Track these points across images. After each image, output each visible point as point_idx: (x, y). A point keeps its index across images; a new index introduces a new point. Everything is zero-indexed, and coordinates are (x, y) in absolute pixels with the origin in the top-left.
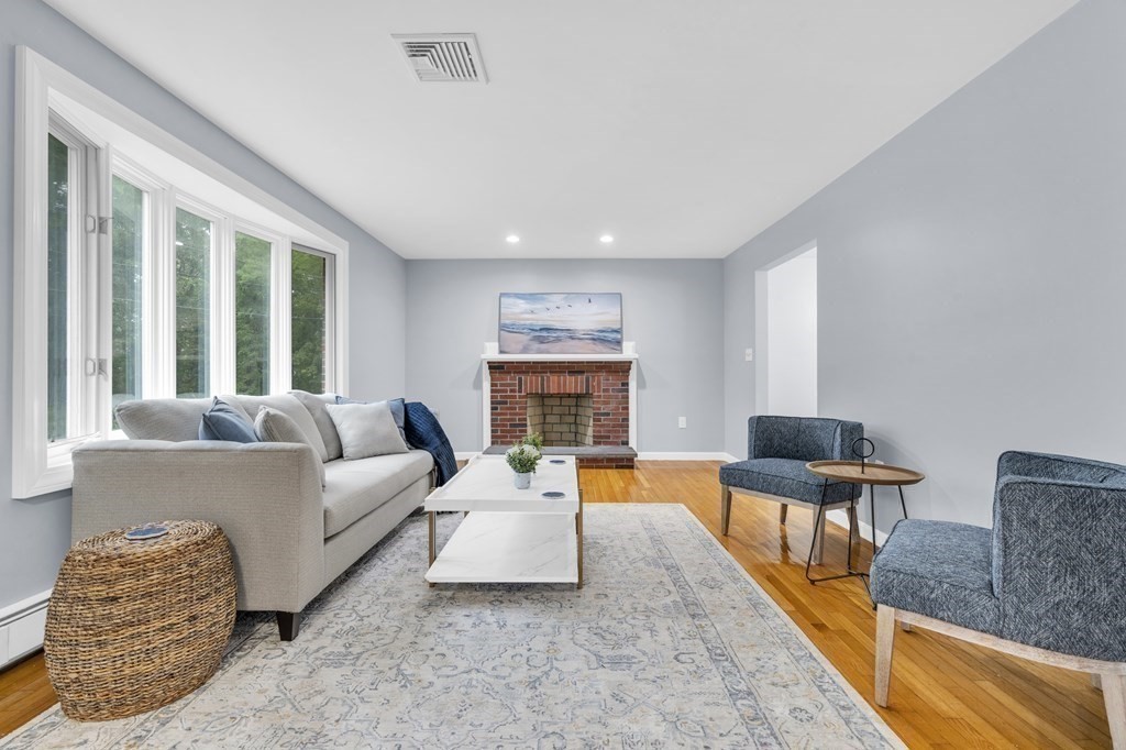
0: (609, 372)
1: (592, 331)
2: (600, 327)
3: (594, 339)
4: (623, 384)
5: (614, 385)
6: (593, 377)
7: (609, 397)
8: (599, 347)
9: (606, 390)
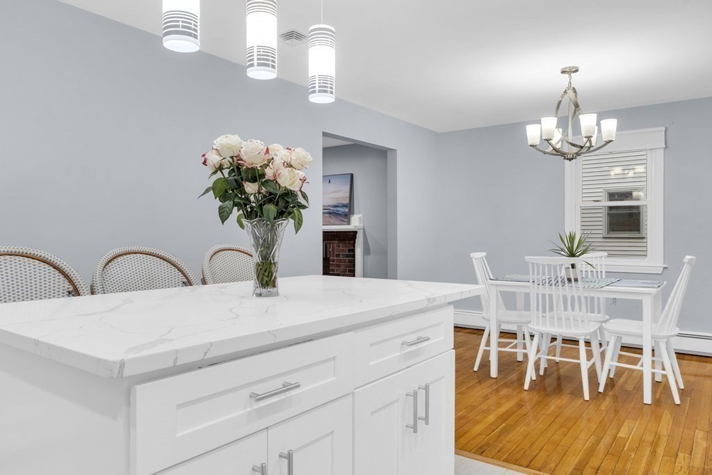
0: (340, 240)
1: (329, 206)
2: (334, 203)
3: (330, 213)
4: (349, 251)
5: (343, 251)
6: (330, 244)
7: (340, 261)
8: (333, 220)
9: (338, 255)
